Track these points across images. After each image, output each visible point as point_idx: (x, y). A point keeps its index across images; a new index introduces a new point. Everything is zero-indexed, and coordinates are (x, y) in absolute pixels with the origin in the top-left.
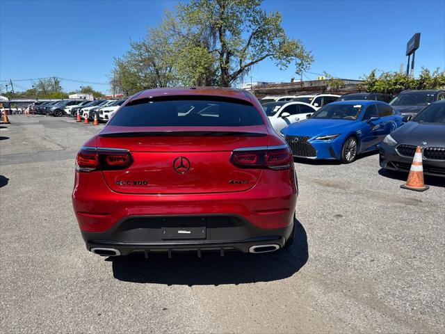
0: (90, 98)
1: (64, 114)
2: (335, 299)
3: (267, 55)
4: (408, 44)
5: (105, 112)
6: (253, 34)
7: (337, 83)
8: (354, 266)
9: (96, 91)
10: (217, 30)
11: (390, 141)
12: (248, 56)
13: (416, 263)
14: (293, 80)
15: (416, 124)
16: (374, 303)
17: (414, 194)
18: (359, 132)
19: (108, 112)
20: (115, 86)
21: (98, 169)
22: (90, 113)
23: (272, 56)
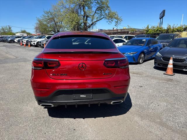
0: (25, 35)
1: (14, 42)
2: (146, 123)
3: (103, 18)
4: (160, 14)
5: (34, 41)
6: (97, 8)
7: (133, 30)
8: (152, 108)
9: (28, 32)
10: (82, 6)
11: (159, 55)
12: (95, 18)
13: (176, 106)
14: (113, 28)
15: (169, 48)
16: (162, 124)
17: (169, 77)
18: (145, 51)
19: (35, 41)
20: (37, 30)
21: (43, 68)
22: (26, 42)
23: (105, 18)
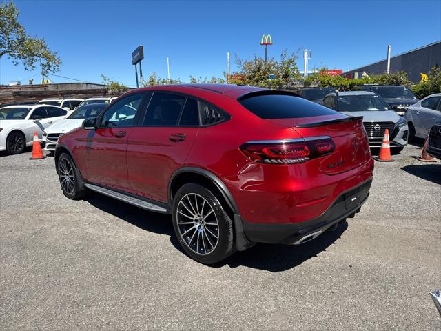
3: (5, 52)
14: (31, 82)
